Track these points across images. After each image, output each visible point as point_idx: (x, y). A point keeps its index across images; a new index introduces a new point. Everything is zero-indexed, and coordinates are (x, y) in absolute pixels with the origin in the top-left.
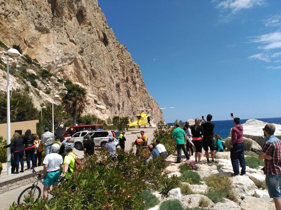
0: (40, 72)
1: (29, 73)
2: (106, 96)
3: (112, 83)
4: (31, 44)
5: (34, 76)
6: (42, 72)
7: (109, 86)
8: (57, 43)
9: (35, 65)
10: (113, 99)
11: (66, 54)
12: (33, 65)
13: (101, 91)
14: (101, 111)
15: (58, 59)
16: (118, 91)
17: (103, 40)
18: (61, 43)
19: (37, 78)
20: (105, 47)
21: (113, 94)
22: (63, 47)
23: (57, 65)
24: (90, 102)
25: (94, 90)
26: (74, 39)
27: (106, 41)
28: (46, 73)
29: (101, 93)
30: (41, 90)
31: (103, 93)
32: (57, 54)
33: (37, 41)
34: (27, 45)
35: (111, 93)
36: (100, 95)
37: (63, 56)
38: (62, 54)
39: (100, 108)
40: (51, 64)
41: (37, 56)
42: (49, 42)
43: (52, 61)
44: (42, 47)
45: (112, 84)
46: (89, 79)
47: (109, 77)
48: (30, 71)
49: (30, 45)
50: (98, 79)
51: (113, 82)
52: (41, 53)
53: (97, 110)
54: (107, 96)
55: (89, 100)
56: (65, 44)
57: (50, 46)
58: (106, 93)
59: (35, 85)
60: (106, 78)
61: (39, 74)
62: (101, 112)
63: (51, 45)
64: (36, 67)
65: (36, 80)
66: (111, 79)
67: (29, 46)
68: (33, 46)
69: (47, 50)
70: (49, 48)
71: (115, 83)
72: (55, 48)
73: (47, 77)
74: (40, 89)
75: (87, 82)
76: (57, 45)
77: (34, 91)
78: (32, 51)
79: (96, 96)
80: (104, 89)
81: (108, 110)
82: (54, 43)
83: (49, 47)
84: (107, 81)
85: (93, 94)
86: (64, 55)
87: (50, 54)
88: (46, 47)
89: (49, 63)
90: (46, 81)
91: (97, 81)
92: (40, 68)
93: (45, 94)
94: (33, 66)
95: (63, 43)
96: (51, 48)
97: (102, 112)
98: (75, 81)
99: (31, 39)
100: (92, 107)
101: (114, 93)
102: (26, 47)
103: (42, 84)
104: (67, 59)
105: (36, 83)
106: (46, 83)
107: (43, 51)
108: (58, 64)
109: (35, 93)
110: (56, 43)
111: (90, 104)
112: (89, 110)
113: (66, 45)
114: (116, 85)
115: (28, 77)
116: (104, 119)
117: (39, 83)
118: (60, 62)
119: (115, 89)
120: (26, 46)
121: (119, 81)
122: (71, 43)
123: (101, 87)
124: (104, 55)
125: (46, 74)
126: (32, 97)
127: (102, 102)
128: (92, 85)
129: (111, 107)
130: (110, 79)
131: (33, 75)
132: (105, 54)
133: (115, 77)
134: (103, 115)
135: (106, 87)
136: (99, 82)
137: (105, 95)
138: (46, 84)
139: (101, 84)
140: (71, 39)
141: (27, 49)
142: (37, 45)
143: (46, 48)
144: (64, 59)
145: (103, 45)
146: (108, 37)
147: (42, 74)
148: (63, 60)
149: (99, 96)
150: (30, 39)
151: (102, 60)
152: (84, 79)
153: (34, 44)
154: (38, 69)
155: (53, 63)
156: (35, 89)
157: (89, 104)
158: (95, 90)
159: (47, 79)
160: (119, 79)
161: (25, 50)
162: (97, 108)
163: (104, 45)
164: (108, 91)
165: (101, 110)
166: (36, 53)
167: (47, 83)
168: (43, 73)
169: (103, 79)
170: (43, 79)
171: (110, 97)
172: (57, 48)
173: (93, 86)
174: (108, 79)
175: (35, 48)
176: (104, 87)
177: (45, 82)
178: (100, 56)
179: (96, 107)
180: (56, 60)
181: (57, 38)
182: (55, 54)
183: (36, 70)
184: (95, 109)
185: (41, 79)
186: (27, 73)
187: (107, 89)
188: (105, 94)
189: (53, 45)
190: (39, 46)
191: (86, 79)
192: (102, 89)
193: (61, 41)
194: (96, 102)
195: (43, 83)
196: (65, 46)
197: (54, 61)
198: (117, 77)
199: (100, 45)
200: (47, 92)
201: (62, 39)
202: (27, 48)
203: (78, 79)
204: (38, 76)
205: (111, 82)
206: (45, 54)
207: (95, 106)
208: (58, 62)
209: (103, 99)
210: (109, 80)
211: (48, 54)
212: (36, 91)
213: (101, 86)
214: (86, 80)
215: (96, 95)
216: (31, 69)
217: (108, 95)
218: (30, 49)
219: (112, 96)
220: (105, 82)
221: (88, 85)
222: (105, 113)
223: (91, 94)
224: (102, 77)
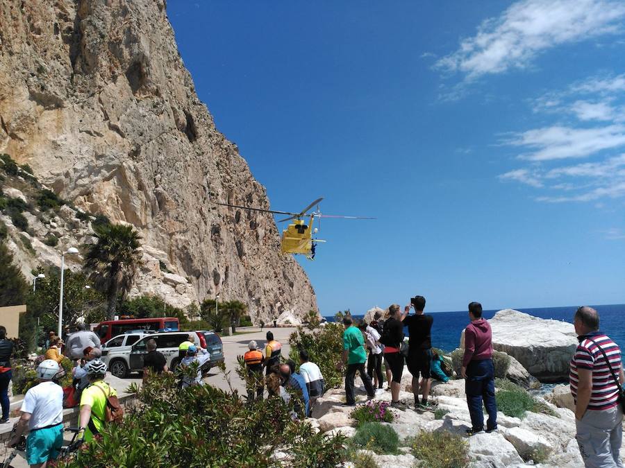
0: (37, 195)
1: (9, 197)
2: (187, 253)
3: (203, 223)
4: (18, 130)
5: (22, 205)
6: (41, 195)
7: (196, 230)
8: (80, 132)
9: (25, 179)
10: (203, 261)
11: (98, 157)
12: (20, 178)
13: (176, 241)
14: (174, 287)
15: (79, 166)
16: (217, 241)
17: (185, 129)
18: (89, 132)
19: (28, 208)
20: (190, 145)
21: (204, 249)
22: (92, 140)
23: (76, 180)
24: (149, 266)
25: (160, 238)
26: (119, 125)
27: (191, 131)
28: (49, 198)
29: (177, 247)
30: (37, 236)
31: (180, 247)
32: (79, 156)
33: (33, 124)
34: (9, 132)
35: (199, 246)
36: (173, 251)
37: (92, 161)
38: (89, 157)
39: (172, 281)
40: (63, 177)
41: (30, 159)
42: (61, 128)
43: (65, 170)
44: (43, 138)
45: (203, 227)
46: (150, 213)
47: (195, 211)
48: (13, 192)
49: (16, 132)
50: (171, 214)
51: (205, 223)
52: (40, 151)
53: (166, 286)
54: (191, 254)
55: (148, 261)
56: (98, 134)
57: (62, 137)
58: (188, 247)
59: (21, 224)
60: (189, 212)
61: (33, 200)
62: (173, 289)
63: (65, 136)
64: (28, 183)
65: (26, 214)
66: (202, 214)
67: (14, 136)
68: (21, 135)
69: (56, 146)
70: (59, 143)
71: (209, 223)
72: (74, 143)
73: (51, 207)
74: (33, 234)
75: (146, 220)
76: (80, 135)
77: (18, 239)
78: (19, 147)
79: (163, 253)
80: (183, 238)
81: (190, 285)
82: (72, 130)
83: (61, 140)
84: (192, 219)
85: (158, 247)
86: (94, 159)
87: (62, 155)
88: (53, 139)
89: (58, 175)
90: (48, 216)
91: (167, 218)
92: (36, 187)
93: (44, 246)
94: (21, 182)
95: (93, 132)
96: (64, 142)
97: (176, 291)
98: (116, 218)
99: (19, 121)
100: (155, 277)
101: (207, 247)
102: (5, 138)
103: (40, 224)
104: (102, 168)
105: (25, 219)
106: (47, 220)
107: (46, 147)
108: (80, 177)
109: (22, 242)
110: (77, 132)
111: (150, 271)
112: (146, 285)
113: (101, 136)
114: (213, 229)
115: (6, 206)
116: (180, 307)
117: (31, 219)
118: (86, 173)
119: (208, 238)
120: (5, 135)
121: (219, 220)
122: (112, 131)
123: (177, 232)
124: (186, 161)
125: (49, 201)
126: (12, 251)
127: (178, 266)
128: (155, 227)
129: (198, 278)
130: (198, 215)
131: (19, 201)
132: (188, 158)
133: (209, 211)
134: (180, 295)
135: (189, 233)
136: (173, 221)
137: (185, 251)
138: (49, 223)
139: (177, 226)
140: (112, 123)
141: (9, 143)
142: (31, 135)
143: (54, 142)
144: (94, 167)
145: (185, 139)
146: (196, 123)
147: (41, 200)
148: (93, 170)
149: (170, 253)
150: (15, 120)
151: (182, 172)
152: (139, 214)
153: (24, 131)
154: (31, 189)
155: (67, 175)
156: (21, 235)
157: (146, 271)
158: (163, 238)
159: (51, 211)
160: (219, 216)
161: (3, 144)
162: (166, 281)
163: (187, 141)
164: (193, 242)
165: (174, 284)
166: (29, 151)
167: (51, 221)
168: (43, 198)
169: (182, 213)
170: (42, 210)
171: (196, 256)
172: (78, 142)
173: (159, 229)
174: (194, 214)
175: (26, 141)
176: (184, 232)
177: (46, 217)
178: (178, 164)
179: (163, 278)
180: (74, 169)
181: (81, 121)
182: (72, 156)
183: (26, 191)
184: (162, 283)
185: (38, 210)
186: (5, 196)
187: (190, 237)
188: (186, 248)
189: (69, 135)
190: (36, 136)
191: (143, 213)
192: (178, 236)
193: (88, 128)
194: (163, 266)
195: (42, 220)
196: (98, 138)
197: (71, 171)
198: (215, 212)
199: (179, 140)
200: (49, 241)
201: (91, 123)
202: (9, 138)
203: (123, 214)
204: (30, 205)
205: (200, 222)
206: (50, 156)
207: (160, 276)
208: (79, 174)
209: (181, 259)
210: (196, 217)
211: (58, 154)
212: (23, 238)
213: (178, 230)
214: (143, 215)
215: (164, 250)
216: (15, 187)
217: (192, 250)
218: (14, 142)
219: (201, 253)
220: (186, 222)
221: (148, 228)
222: (185, 292)
223: (154, 247)
224: (180, 211)
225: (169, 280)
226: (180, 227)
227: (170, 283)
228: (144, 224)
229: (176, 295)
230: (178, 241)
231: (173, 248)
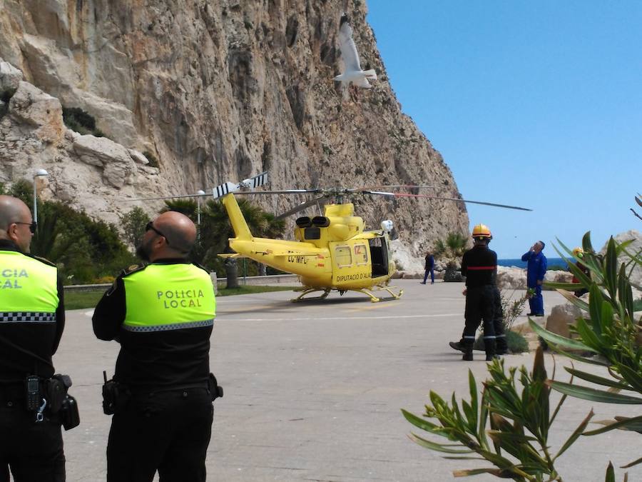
2: (177, 111)
3: (210, 43)
7: (194, 58)
10: (212, 128)
13: (151, 80)
14: (100, 169)
16: (242, 82)
21: (213, 102)
24: (35, 114)
25: (114, 75)
29: (153, 95)
31: (159, 94)
35: (201, 95)
36: (145, 104)
39: (94, 154)
45: (210, 51)
46: (91, 16)
47: (191, 14)
50: (135, 18)
51: (216, 41)
53: (79, 166)
54: (184, 112)
55: (30, 102)
58: (177, 96)
60: (179, 16)
62: (96, 176)
66: (208, 22)
71: (224, 43)
75: (80, 33)
79: (122, 108)
80: (165, 75)
81: (153, 170)
84: (184, 30)
85: (112, 96)
91: (129, 30)
97: (104, 178)
98: (14, 28)
100: (48, 143)
101: (220, 97)
111: (36, 126)
112: (25, 162)
114: (234, 55)
116: (112, 219)
119: (223, 78)
121: (246, 37)
123: (152, 61)
127: (156, 138)
128: (101, 48)
129: (201, 167)
130: (200, 24)
133: (224, 14)
134: (113, 191)
135: (179, 65)
136: (141, 36)
137: (171, 105)
139: (152, 48)
149: (137, 108)
152: (64, 18)
157: (25, 126)
158: (121, 75)
160: (248, 26)
162: (78, 154)
164: (188, 85)
165: (100, 163)
169: (163, 18)
171: (196, 116)
173: (113, 53)
174: (190, 22)
176: (166, 62)
179: (70, 146)
184: (67, 159)
187: (180, 74)
188: (172, 99)
191: (74, 17)
192: (154, 71)
198: (239, 18)
203: (29, 18)
205: (203, 40)
207: (64, 142)
209: (163, 123)
210: (195, 28)
213: (154, 55)
214: (75, 21)
215: (124, 103)
217: (185, 103)
219: (208, 110)
220: (172, 37)
221: (86, 52)
222: (127, 184)
223: (102, 95)
224: (157, 11)
225: (86, 150)
226: (158, 50)
227: (88, 159)
228: (76, 40)
229: (104, 189)
230: (155, 83)
231: (144, 99)
